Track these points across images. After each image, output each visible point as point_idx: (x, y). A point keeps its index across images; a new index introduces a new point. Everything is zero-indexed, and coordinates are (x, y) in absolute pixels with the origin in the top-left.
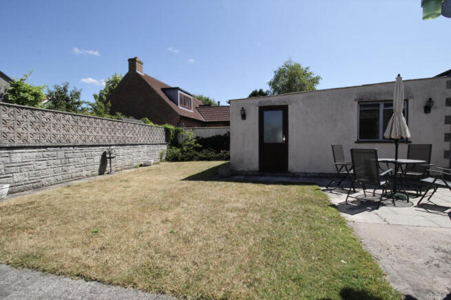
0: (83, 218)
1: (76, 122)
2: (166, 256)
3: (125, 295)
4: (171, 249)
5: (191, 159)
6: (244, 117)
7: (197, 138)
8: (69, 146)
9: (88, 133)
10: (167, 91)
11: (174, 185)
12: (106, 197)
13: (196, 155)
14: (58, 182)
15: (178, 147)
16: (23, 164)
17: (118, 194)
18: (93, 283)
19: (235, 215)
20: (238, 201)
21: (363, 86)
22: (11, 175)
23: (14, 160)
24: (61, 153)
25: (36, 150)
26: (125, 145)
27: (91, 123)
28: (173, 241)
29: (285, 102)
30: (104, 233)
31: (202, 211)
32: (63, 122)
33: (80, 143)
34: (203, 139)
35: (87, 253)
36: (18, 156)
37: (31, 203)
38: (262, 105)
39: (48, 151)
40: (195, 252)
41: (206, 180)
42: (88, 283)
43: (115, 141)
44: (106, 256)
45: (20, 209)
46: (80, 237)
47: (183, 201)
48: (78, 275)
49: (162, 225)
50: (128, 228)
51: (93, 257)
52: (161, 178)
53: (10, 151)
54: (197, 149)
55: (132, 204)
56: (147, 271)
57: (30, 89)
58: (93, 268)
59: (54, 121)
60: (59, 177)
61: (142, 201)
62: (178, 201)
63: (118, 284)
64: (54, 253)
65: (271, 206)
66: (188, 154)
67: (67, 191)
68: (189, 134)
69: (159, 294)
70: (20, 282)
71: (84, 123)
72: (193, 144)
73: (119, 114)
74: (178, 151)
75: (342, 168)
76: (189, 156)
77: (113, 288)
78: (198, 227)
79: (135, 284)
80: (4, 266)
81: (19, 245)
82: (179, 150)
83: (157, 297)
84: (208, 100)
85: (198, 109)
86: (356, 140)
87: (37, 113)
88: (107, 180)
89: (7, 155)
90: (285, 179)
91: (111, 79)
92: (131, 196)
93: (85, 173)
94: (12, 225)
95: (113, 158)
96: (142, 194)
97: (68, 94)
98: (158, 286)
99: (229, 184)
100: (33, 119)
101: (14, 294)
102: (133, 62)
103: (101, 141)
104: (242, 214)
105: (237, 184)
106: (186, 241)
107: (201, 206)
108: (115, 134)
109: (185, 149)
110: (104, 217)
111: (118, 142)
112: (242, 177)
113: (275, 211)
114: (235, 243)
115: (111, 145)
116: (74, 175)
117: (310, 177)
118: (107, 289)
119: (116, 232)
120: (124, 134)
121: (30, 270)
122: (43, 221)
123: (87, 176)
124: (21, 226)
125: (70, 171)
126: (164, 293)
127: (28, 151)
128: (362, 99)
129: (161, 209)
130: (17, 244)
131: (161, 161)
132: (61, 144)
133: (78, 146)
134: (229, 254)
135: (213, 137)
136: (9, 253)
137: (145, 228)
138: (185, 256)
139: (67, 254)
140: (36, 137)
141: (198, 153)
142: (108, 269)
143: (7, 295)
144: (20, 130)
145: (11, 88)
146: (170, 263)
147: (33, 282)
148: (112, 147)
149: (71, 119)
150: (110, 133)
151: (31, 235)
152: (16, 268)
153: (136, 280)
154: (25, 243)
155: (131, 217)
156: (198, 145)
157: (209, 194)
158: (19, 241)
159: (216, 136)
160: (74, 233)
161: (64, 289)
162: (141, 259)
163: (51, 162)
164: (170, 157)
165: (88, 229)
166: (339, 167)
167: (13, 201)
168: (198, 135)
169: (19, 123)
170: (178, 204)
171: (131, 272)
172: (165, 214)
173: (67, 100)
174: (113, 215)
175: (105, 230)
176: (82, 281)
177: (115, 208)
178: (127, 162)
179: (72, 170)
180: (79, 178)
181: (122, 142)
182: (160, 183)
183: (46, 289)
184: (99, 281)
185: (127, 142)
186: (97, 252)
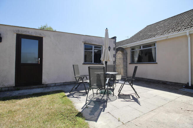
21: (86, 35)
38: (20, 33)
86: (83, 63)
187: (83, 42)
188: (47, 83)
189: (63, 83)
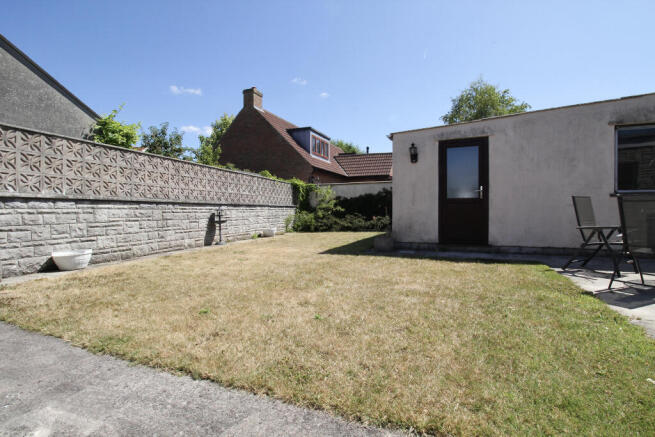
0: (186, 294)
1: (177, 170)
2: (313, 351)
3: (256, 406)
4: (320, 343)
5: (329, 229)
6: (414, 158)
7: (338, 198)
8: (167, 203)
9: (192, 186)
10: (295, 134)
11: (309, 260)
12: (217, 271)
13: (336, 223)
14: (153, 252)
15: (311, 212)
16: (110, 224)
17: (232, 268)
18: (203, 383)
19: (414, 300)
20: (415, 282)
21: (622, 99)
22: (95, 238)
23: (99, 218)
24: (157, 212)
25: (126, 206)
26: (239, 206)
27: (196, 173)
28: (321, 331)
29: (483, 132)
30: (216, 314)
31: (359, 293)
32: (161, 170)
33: (182, 199)
34: (346, 200)
35: (194, 339)
36: (104, 213)
37: (120, 275)
38: (444, 139)
39: (142, 208)
40: (360, 349)
41: (358, 255)
42: (197, 381)
43: (227, 200)
44: (221, 345)
45: (103, 281)
46: (183, 318)
47: (327, 279)
48: (181, 370)
49: (300, 309)
50: (249, 309)
51: (203, 345)
52: (290, 250)
53: (95, 206)
54: (337, 214)
55: (253, 280)
56: (287, 371)
57: (121, 128)
58: (204, 361)
59: (149, 168)
60: (155, 245)
61: (266, 276)
62: (319, 278)
63: (243, 388)
64: (147, 337)
65: (474, 291)
66: (325, 221)
67: (164, 262)
68: (327, 193)
69: (312, 410)
70: (98, 373)
71: (187, 172)
72: (332, 206)
73: (231, 165)
74: (310, 217)
75: (592, 235)
76: (325, 225)
77: (236, 393)
78: (358, 314)
79: (270, 389)
80: (79, 350)
81: (100, 322)
82: (312, 215)
83: (309, 414)
84: (350, 147)
85: (337, 158)
86: (612, 192)
87: (128, 155)
88: (216, 251)
89: (91, 211)
90: (483, 256)
91: (220, 121)
92: (250, 270)
93: (187, 242)
94: (93, 298)
95: (224, 222)
96: (266, 268)
97: (167, 138)
98: (308, 395)
99: (393, 259)
100: (124, 164)
101: (89, 389)
102: (249, 95)
103: (208, 198)
104: (426, 299)
105: (406, 259)
106: (343, 333)
107: (356, 285)
108: (226, 189)
109: (320, 214)
110: (215, 294)
111: (230, 202)
112: (412, 252)
113: (481, 298)
114: (426, 340)
115: (221, 205)
116: (173, 243)
117: (527, 254)
118: (226, 394)
119: (232, 314)
120: (238, 190)
121: (113, 358)
122: (133, 296)
123: (190, 246)
124: (105, 301)
125: (168, 238)
126: (319, 408)
127: (117, 206)
128: (621, 122)
129: (294, 288)
130: (98, 322)
131: (287, 232)
132: (158, 200)
133: (180, 204)
134: (419, 356)
135: (361, 197)
136: (86, 333)
137: (275, 311)
138: (345, 354)
139: (165, 340)
140: (127, 188)
141: (338, 220)
142: (225, 363)
143: (79, 390)
144: (107, 178)
145: (97, 127)
146: (321, 362)
147: (116, 375)
148: (223, 208)
149: (171, 166)
150: (220, 188)
151: (116, 313)
152: (95, 353)
153: (270, 384)
154: (108, 322)
155: (253, 296)
156: (339, 208)
157: (364, 271)
158: (101, 319)
159: (366, 195)
160: (174, 312)
161: (160, 388)
162: (274, 353)
163: (145, 224)
164: (298, 226)
165: (194, 308)
166: (587, 233)
167: (96, 271)
168: (340, 194)
169: (107, 168)
170: (320, 282)
171: (260, 370)
172: (302, 295)
173: (166, 146)
174: (227, 292)
175: (218, 311)
176: (187, 379)
177: (230, 285)
178: (242, 230)
179: (171, 236)
180: (180, 248)
181: (236, 202)
182: (290, 256)
183: (135, 386)
184: (213, 381)
185: (242, 202)
186: (208, 339)
187: (610, 123)
188: (499, 244)
189: (543, 248)
